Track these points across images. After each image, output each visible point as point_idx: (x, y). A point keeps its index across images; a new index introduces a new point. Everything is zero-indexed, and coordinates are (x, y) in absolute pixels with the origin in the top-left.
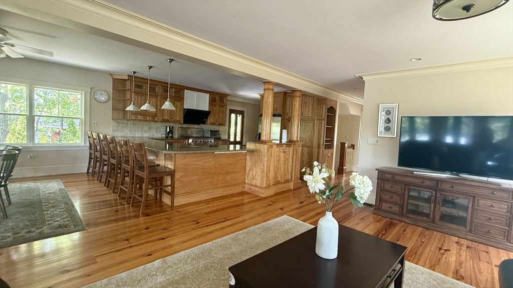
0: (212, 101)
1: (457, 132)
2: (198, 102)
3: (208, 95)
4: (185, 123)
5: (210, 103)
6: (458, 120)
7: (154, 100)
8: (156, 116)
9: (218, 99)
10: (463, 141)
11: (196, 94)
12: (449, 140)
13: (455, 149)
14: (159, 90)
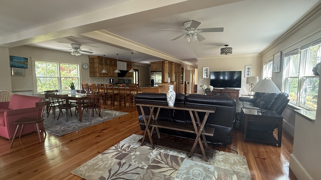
0: (128, 65)
1: (224, 75)
2: (122, 66)
3: (126, 63)
4: (118, 77)
5: (127, 67)
6: (224, 72)
7: (107, 67)
8: (108, 74)
9: (130, 64)
10: (226, 78)
11: (122, 62)
12: (221, 78)
13: (224, 80)
14: (108, 62)
